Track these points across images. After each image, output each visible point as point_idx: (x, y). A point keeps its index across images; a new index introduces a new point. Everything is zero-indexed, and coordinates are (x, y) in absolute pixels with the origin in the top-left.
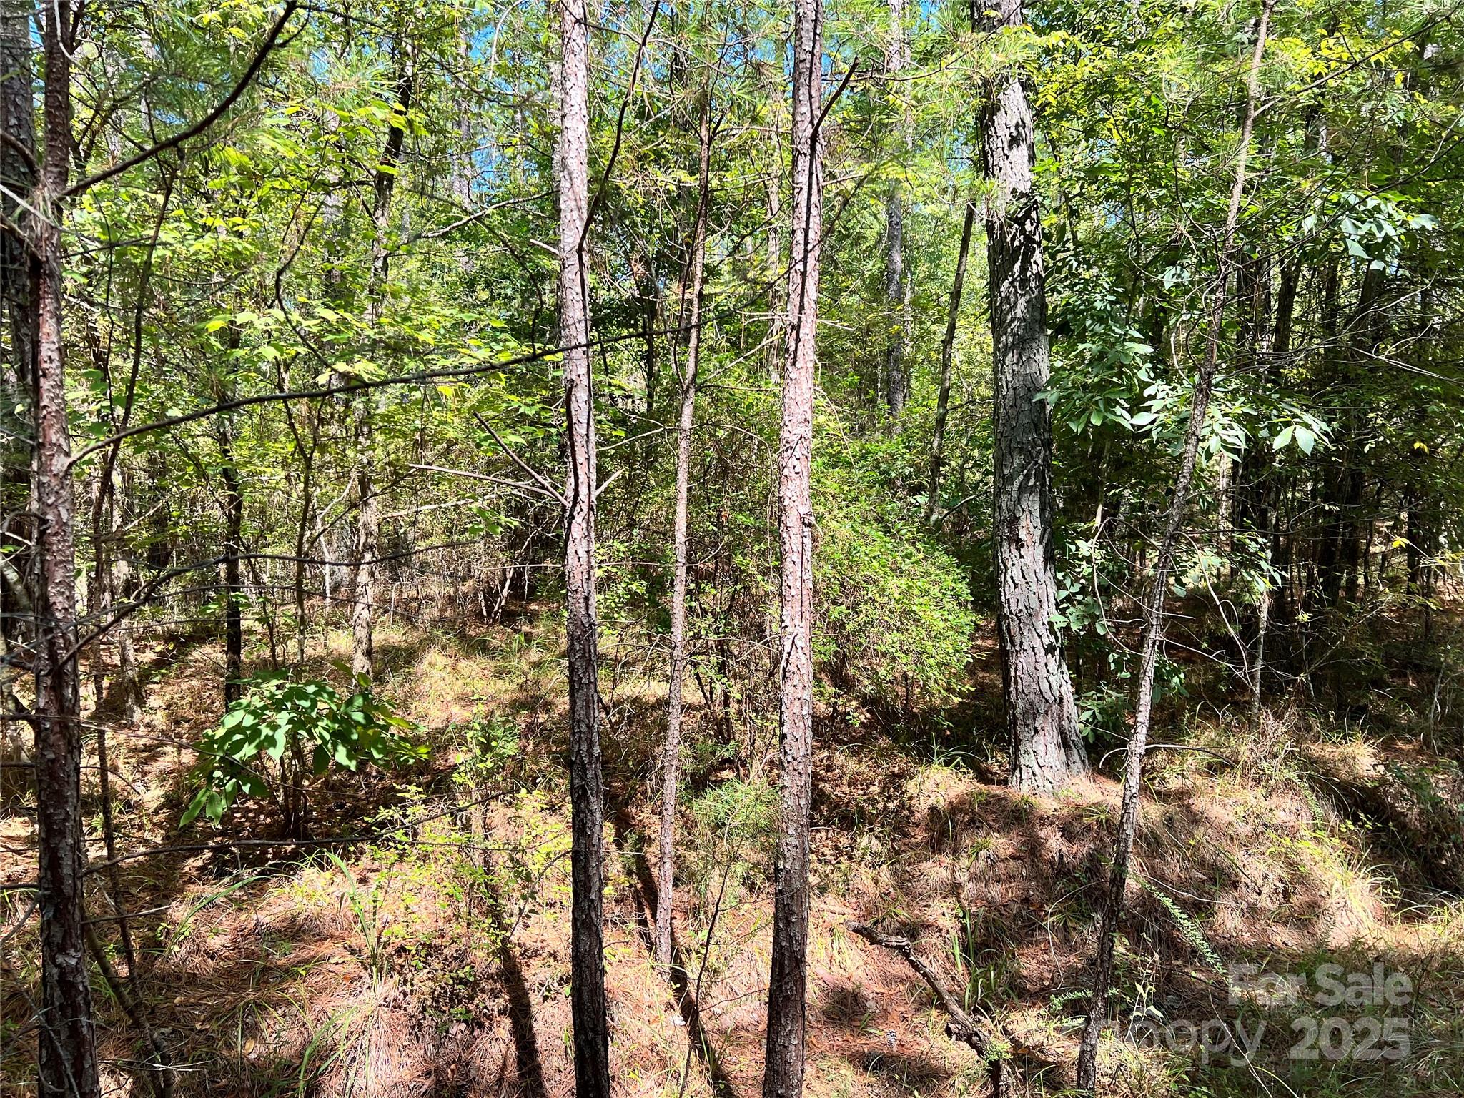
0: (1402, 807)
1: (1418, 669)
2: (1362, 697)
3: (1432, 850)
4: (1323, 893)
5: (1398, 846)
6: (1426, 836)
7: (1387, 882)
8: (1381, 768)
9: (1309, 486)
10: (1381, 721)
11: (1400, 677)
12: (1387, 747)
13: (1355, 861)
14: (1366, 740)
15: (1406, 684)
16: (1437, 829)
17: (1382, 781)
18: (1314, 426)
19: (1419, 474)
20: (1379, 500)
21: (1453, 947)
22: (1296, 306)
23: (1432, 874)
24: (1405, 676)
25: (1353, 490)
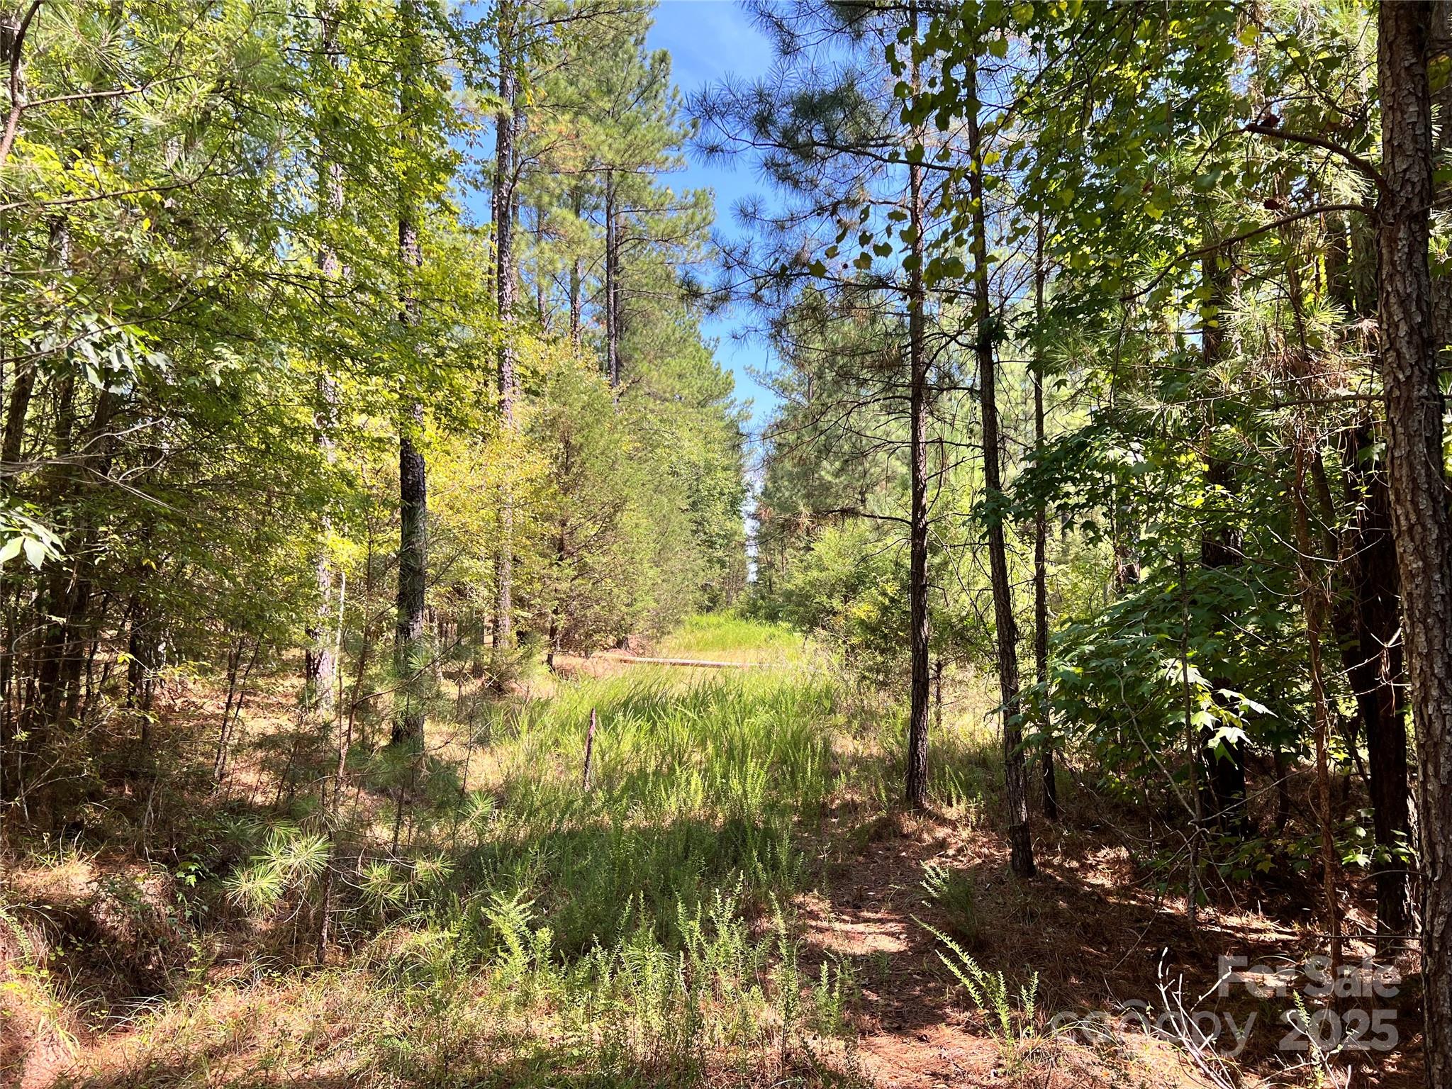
0: (111, 921)
1: (134, 776)
2: (78, 813)
3: (140, 959)
4: (28, 1033)
5: (107, 963)
6: (135, 945)
7: (96, 1003)
8: (95, 885)
9: (35, 594)
10: (96, 835)
11: (116, 786)
12: (102, 861)
13: (63, 989)
14: (81, 857)
15: (121, 793)
16: (145, 936)
17: (94, 900)
18: (45, 538)
19: (144, 588)
20: (105, 611)
21: (157, 1054)
22: (29, 408)
23: (139, 982)
24: (122, 785)
25: (79, 600)
